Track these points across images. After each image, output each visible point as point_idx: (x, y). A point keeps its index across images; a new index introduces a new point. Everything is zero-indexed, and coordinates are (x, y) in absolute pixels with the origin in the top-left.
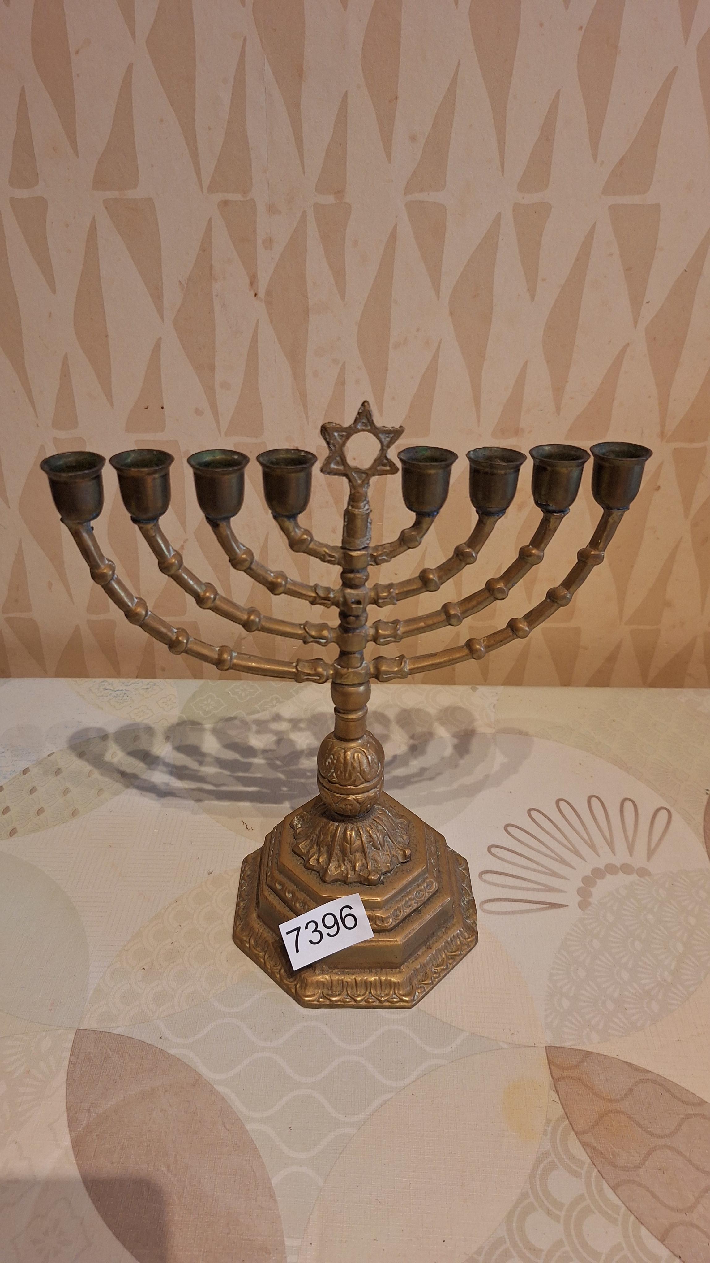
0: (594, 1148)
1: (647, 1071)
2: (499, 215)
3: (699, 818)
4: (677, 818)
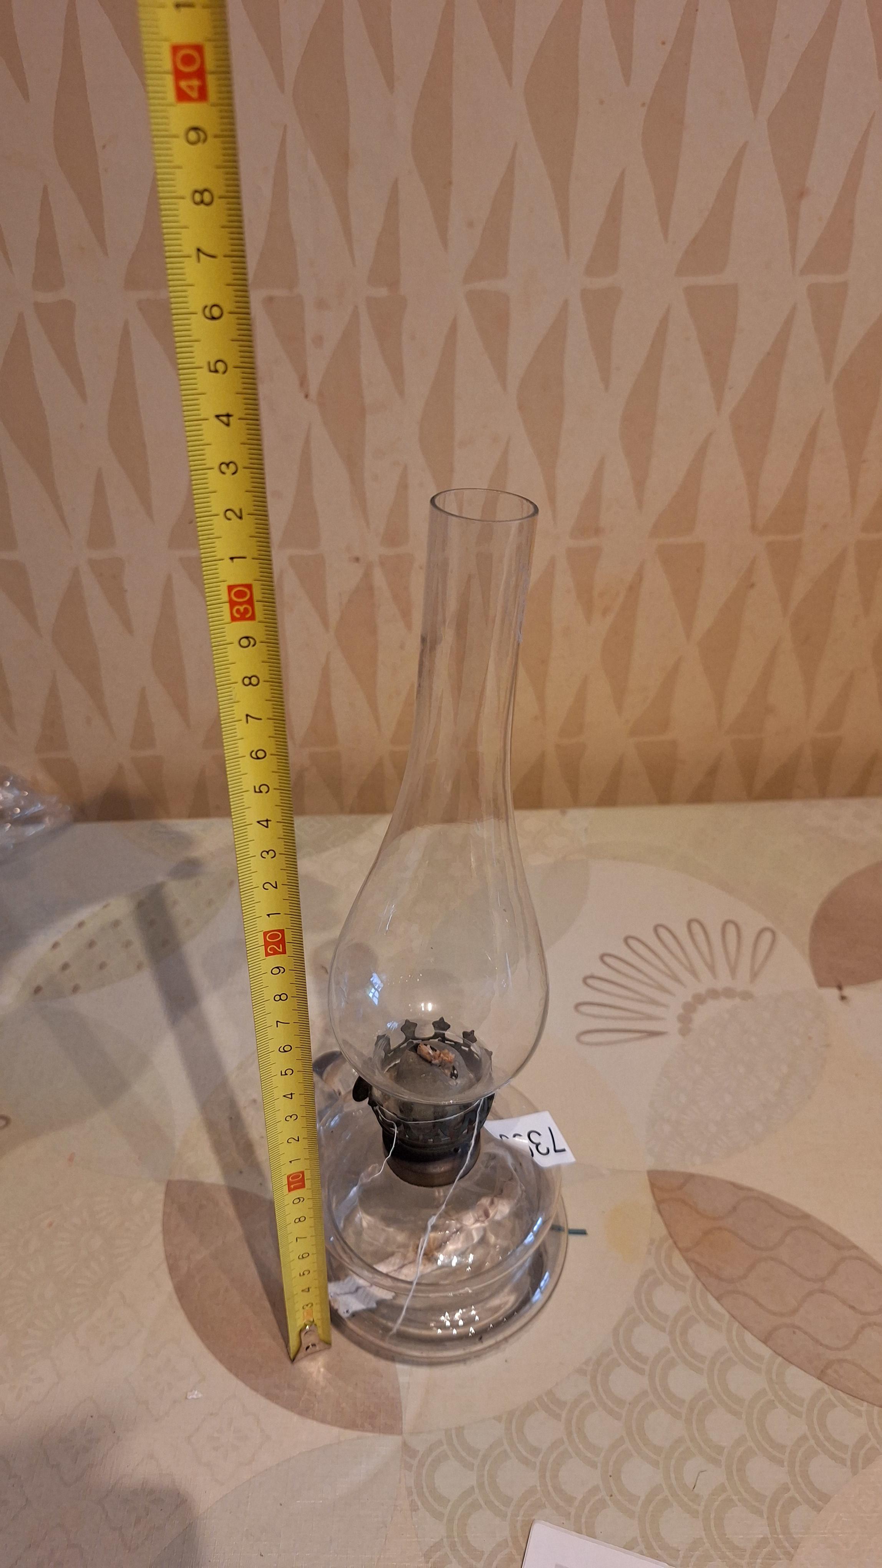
0: (698, 1264)
1: (749, 1189)
2: (566, 302)
3: (805, 936)
4: (783, 940)
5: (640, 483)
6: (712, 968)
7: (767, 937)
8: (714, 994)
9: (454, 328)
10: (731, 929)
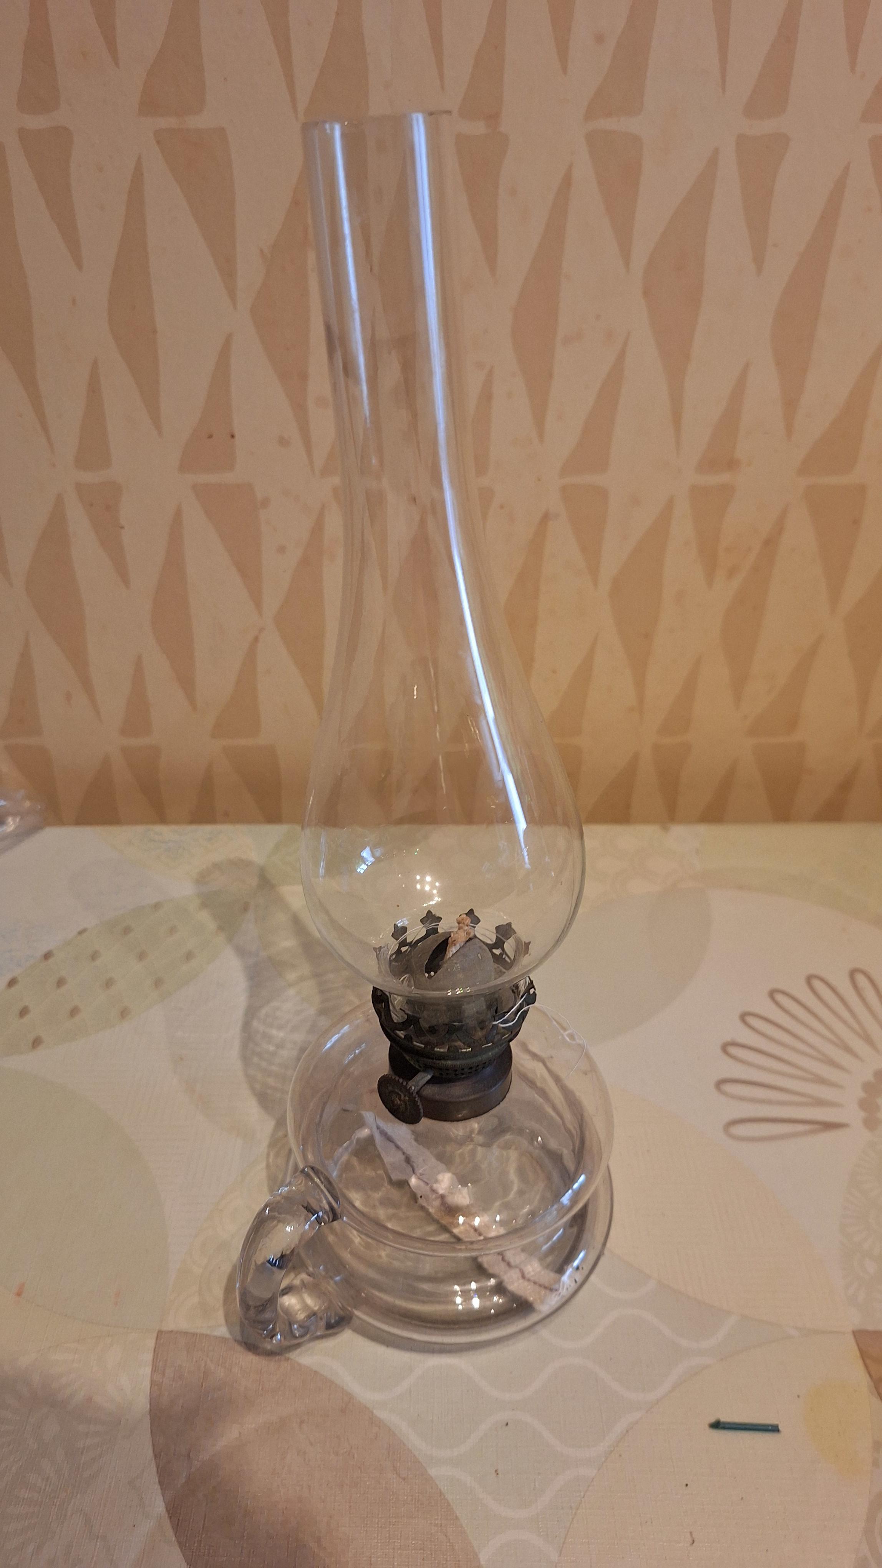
2: (716, 151)
5: (790, 404)
9: (567, 181)
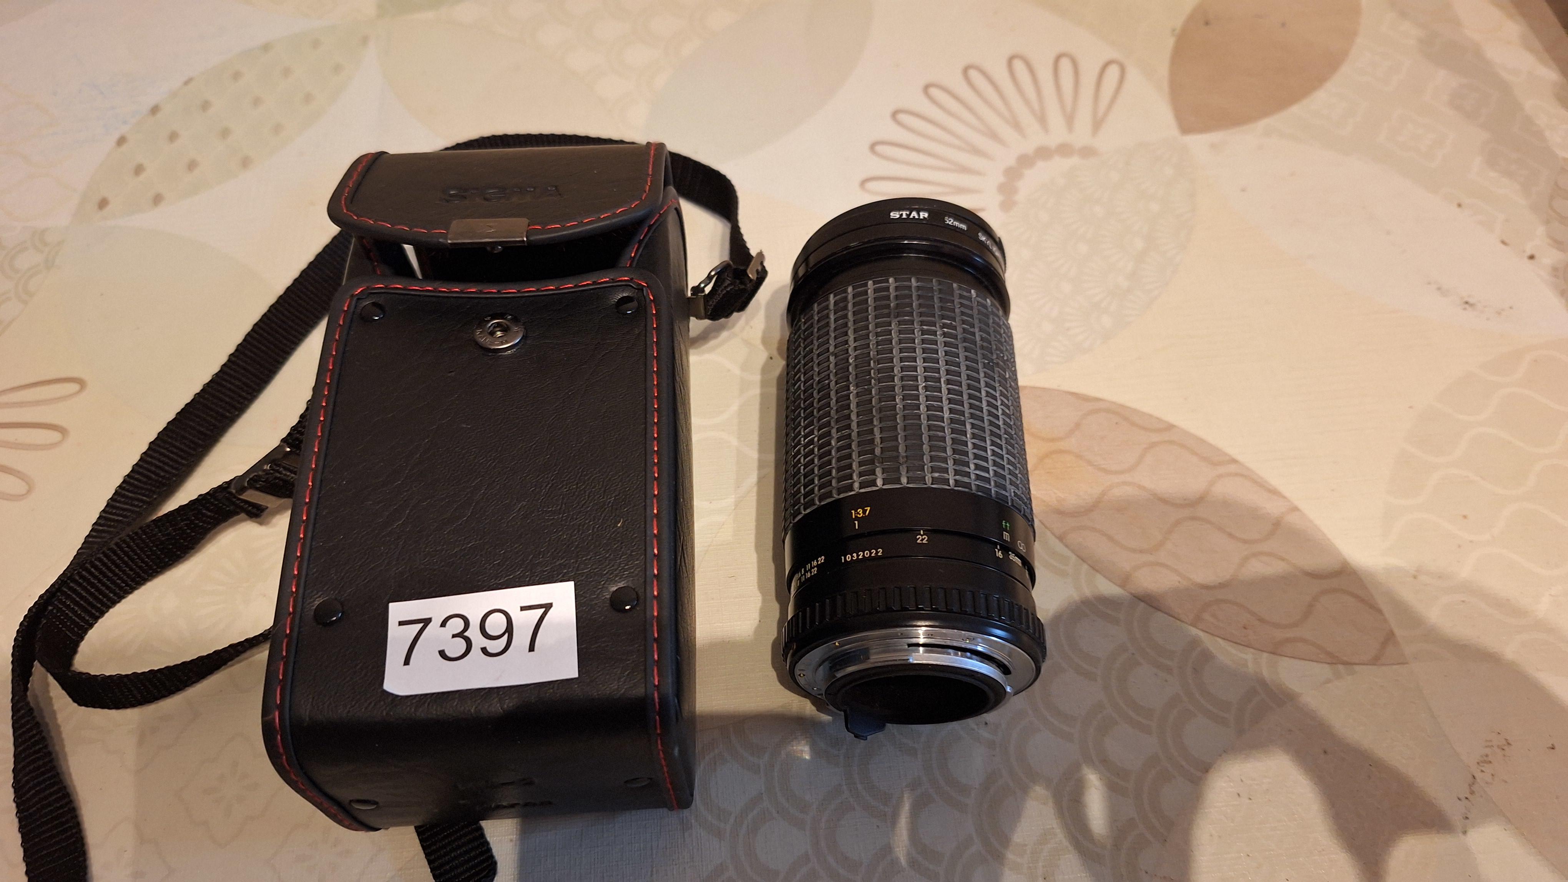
1: (1098, 399)
3: (1163, 69)
4: (1133, 74)
6: (1042, 120)
7: (1113, 72)
8: (1043, 153)
10: (1065, 64)
